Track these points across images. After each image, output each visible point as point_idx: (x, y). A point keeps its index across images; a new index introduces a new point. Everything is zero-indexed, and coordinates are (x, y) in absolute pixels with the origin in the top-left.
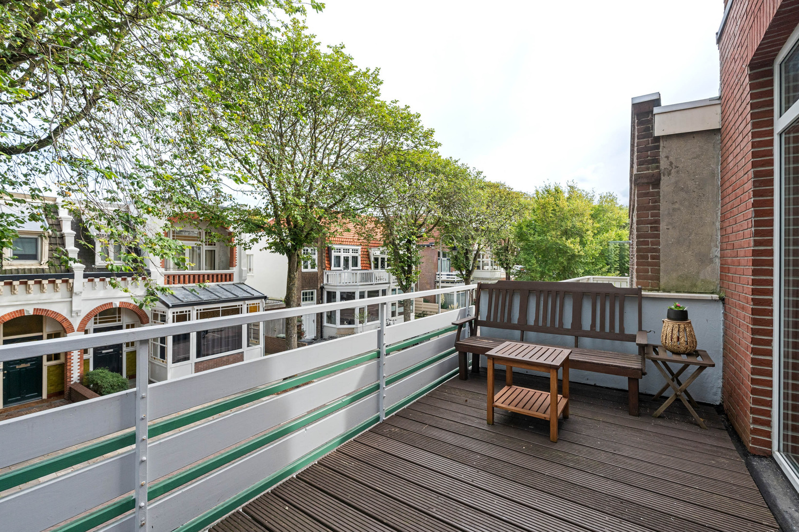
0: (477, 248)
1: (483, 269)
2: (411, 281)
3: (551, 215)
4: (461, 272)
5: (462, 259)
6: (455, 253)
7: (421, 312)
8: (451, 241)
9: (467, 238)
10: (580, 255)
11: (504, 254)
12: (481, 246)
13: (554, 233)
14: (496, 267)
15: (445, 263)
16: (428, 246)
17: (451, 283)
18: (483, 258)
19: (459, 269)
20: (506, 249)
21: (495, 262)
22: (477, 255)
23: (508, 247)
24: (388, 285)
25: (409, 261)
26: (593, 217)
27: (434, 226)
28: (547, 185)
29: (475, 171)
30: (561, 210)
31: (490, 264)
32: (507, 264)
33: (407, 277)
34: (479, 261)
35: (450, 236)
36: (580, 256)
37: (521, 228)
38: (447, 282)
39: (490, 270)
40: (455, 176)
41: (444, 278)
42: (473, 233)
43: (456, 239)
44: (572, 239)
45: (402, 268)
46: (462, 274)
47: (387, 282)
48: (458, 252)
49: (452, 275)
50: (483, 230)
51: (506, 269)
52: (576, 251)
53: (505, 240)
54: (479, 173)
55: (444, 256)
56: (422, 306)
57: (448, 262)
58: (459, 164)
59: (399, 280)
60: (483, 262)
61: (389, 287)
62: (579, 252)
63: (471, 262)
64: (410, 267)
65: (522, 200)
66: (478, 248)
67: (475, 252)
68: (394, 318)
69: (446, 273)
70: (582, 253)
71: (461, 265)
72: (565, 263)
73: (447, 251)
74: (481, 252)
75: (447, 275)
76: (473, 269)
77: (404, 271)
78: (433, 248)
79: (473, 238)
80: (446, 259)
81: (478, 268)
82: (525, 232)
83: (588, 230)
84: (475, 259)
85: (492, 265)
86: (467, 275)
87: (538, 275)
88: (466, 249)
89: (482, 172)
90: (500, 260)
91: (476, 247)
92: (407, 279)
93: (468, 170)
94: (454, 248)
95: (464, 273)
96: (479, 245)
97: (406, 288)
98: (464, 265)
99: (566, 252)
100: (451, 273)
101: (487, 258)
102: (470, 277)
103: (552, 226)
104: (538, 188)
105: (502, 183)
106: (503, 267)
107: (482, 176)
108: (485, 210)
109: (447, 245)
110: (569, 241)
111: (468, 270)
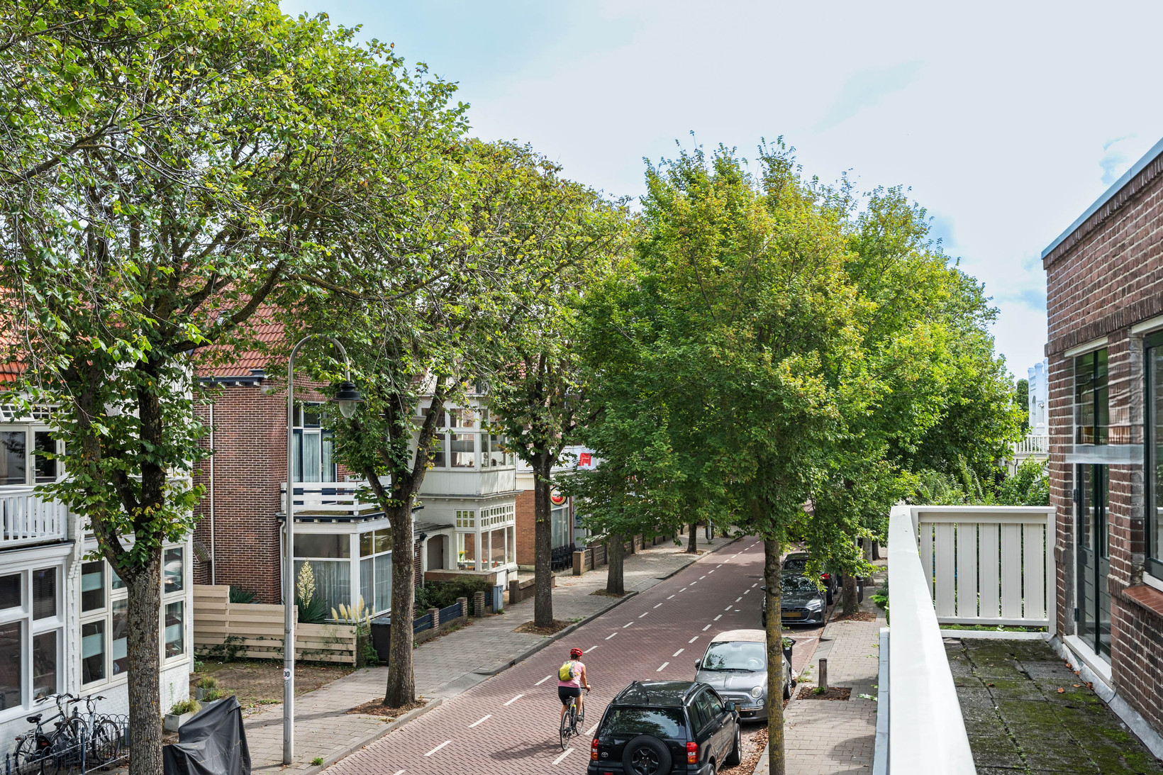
0: (432, 388)
1: (454, 464)
2: (159, 535)
3: (715, 262)
4: (374, 480)
5: (375, 433)
6: (347, 411)
7: (221, 641)
8: (333, 361)
9: (394, 350)
10: (820, 419)
11: (528, 408)
12: (450, 382)
13: (731, 331)
14: (497, 456)
15: (317, 445)
16: (247, 383)
17: (340, 520)
18: (453, 424)
19: (369, 471)
20: (534, 393)
21: (494, 438)
22: (434, 416)
23: (539, 385)
24: (65, 550)
25: (150, 447)
26: (855, 273)
27: (258, 298)
28: (691, 154)
29: (426, 78)
30: (752, 241)
31: (478, 445)
32: (539, 446)
33: (142, 518)
34: (442, 437)
35: (325, 341)
36: (820, 422)
37: (605, 313)
38: (322, 520)
39: (477, 467)
40: (343, 85)
41: (313, 503)
42: (418, 332)
43: (353, 354)
44: (796, 359)
45: (121, 476)
46: (380, 490)
47: (61, 535)
48: (362, 407)
49: (342, 492)
50: (454, 321)
51: (533, 461)
52: (813, 402)
53: (528, 360)
54: (442, 90)
55: (312, 421)
56: (227, 617)
57: (327, 444)
58: (359, 42)
59: (105, 532)
60: (453, 437)
61: (70, 558)
62: (821, 405)
63: (413, 445)
64: (153, 474)
65: (590, 212)
66: (439, 390)
67: (427, 405)
68: (94, 687)
69: (319, 486)
70: (831, 410)
71: (376, 455)
72: (772, 447)
73: (320, 399)
74: (448, 405)
75: (325, 492)
76: (419, 469)
77: (127, 494)
78: (266, 389)
79: (420, 354)
80: (318, 431)
81: (439, 460)
82: (615, 329)
83: (840, 324)
84: (426, 434)
85: (484, 449)
86: (397, 495)
87: (677, 497)
88: (394, 396)
89: (452, 88)
90: (515, 432)
91: (430, 385)
92: (140, 525)
93: (398, 72)
94: (343, 392)
95: (385, 481)
96: (442, 378)
97: (137, 563)
98: (385, 453)
99: (777, 405)
100: (337, 485)
101: (469, 424)
102: (408, 499)
103: (719, 306)
104: (655, 163)
105: (521, 144)
106: (525, 455)
107: (452, 104)
108: (469, 239)
109: (316, 377)
110: (786, 363)
111: (403, 473)
